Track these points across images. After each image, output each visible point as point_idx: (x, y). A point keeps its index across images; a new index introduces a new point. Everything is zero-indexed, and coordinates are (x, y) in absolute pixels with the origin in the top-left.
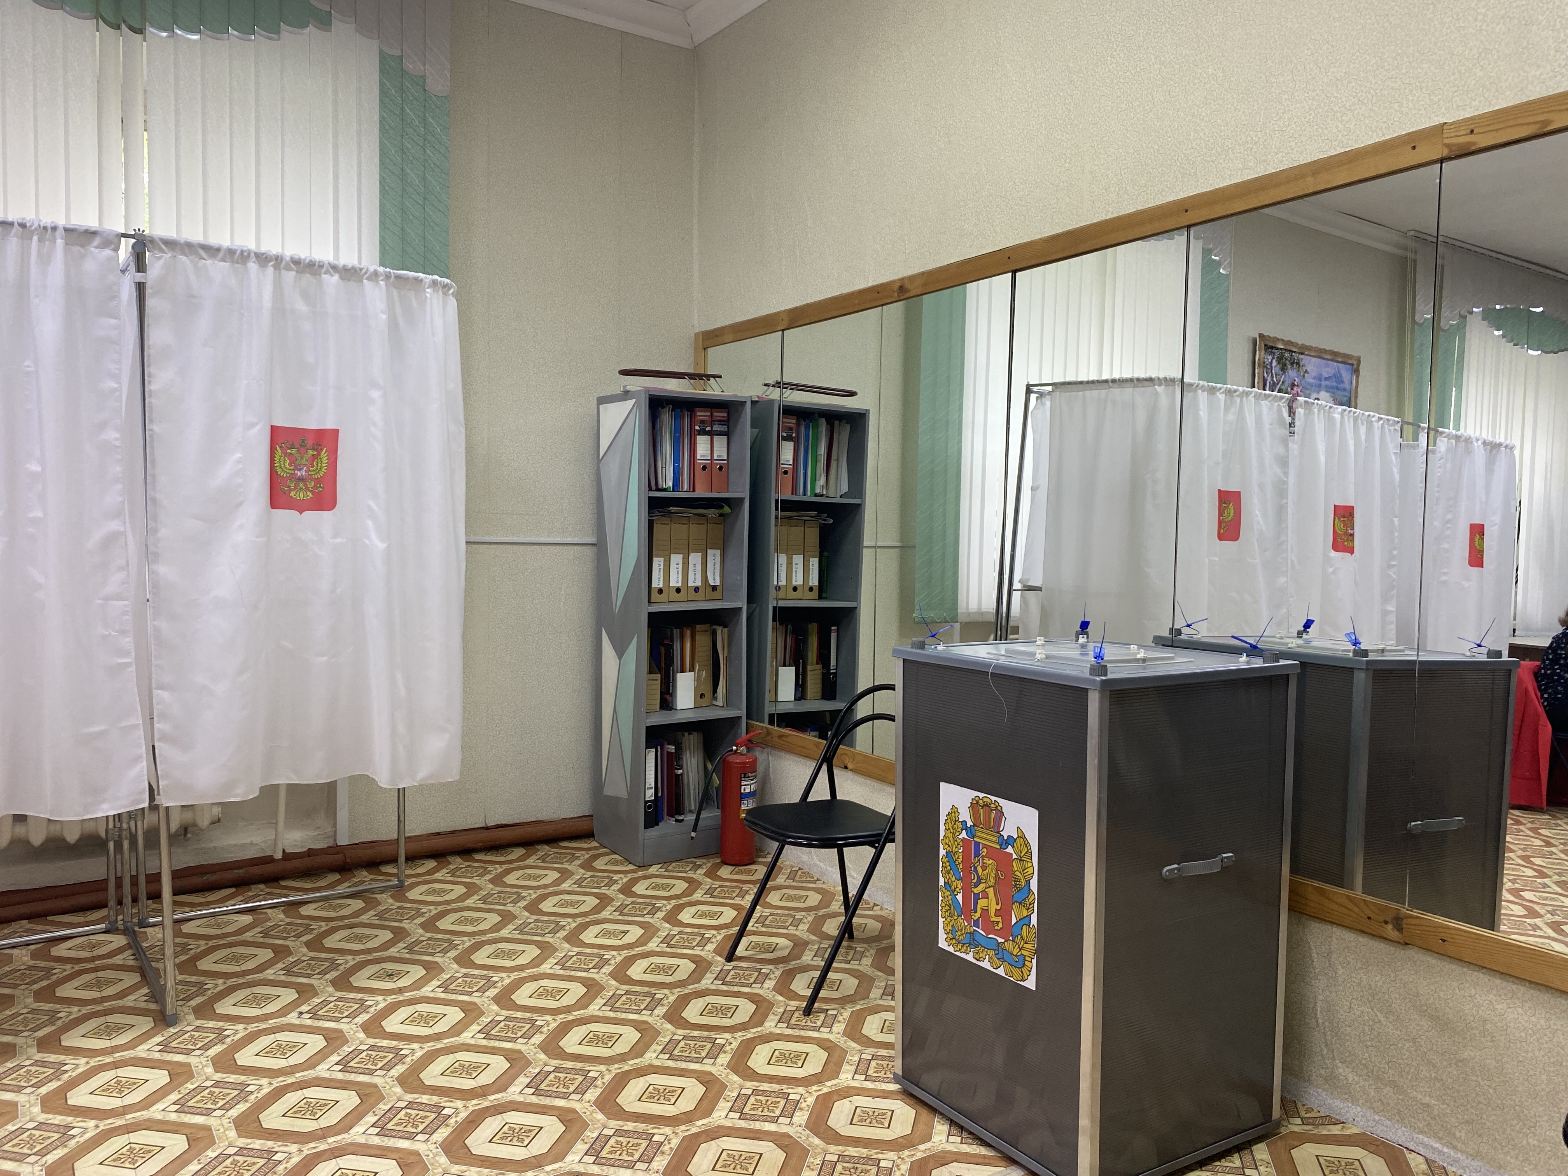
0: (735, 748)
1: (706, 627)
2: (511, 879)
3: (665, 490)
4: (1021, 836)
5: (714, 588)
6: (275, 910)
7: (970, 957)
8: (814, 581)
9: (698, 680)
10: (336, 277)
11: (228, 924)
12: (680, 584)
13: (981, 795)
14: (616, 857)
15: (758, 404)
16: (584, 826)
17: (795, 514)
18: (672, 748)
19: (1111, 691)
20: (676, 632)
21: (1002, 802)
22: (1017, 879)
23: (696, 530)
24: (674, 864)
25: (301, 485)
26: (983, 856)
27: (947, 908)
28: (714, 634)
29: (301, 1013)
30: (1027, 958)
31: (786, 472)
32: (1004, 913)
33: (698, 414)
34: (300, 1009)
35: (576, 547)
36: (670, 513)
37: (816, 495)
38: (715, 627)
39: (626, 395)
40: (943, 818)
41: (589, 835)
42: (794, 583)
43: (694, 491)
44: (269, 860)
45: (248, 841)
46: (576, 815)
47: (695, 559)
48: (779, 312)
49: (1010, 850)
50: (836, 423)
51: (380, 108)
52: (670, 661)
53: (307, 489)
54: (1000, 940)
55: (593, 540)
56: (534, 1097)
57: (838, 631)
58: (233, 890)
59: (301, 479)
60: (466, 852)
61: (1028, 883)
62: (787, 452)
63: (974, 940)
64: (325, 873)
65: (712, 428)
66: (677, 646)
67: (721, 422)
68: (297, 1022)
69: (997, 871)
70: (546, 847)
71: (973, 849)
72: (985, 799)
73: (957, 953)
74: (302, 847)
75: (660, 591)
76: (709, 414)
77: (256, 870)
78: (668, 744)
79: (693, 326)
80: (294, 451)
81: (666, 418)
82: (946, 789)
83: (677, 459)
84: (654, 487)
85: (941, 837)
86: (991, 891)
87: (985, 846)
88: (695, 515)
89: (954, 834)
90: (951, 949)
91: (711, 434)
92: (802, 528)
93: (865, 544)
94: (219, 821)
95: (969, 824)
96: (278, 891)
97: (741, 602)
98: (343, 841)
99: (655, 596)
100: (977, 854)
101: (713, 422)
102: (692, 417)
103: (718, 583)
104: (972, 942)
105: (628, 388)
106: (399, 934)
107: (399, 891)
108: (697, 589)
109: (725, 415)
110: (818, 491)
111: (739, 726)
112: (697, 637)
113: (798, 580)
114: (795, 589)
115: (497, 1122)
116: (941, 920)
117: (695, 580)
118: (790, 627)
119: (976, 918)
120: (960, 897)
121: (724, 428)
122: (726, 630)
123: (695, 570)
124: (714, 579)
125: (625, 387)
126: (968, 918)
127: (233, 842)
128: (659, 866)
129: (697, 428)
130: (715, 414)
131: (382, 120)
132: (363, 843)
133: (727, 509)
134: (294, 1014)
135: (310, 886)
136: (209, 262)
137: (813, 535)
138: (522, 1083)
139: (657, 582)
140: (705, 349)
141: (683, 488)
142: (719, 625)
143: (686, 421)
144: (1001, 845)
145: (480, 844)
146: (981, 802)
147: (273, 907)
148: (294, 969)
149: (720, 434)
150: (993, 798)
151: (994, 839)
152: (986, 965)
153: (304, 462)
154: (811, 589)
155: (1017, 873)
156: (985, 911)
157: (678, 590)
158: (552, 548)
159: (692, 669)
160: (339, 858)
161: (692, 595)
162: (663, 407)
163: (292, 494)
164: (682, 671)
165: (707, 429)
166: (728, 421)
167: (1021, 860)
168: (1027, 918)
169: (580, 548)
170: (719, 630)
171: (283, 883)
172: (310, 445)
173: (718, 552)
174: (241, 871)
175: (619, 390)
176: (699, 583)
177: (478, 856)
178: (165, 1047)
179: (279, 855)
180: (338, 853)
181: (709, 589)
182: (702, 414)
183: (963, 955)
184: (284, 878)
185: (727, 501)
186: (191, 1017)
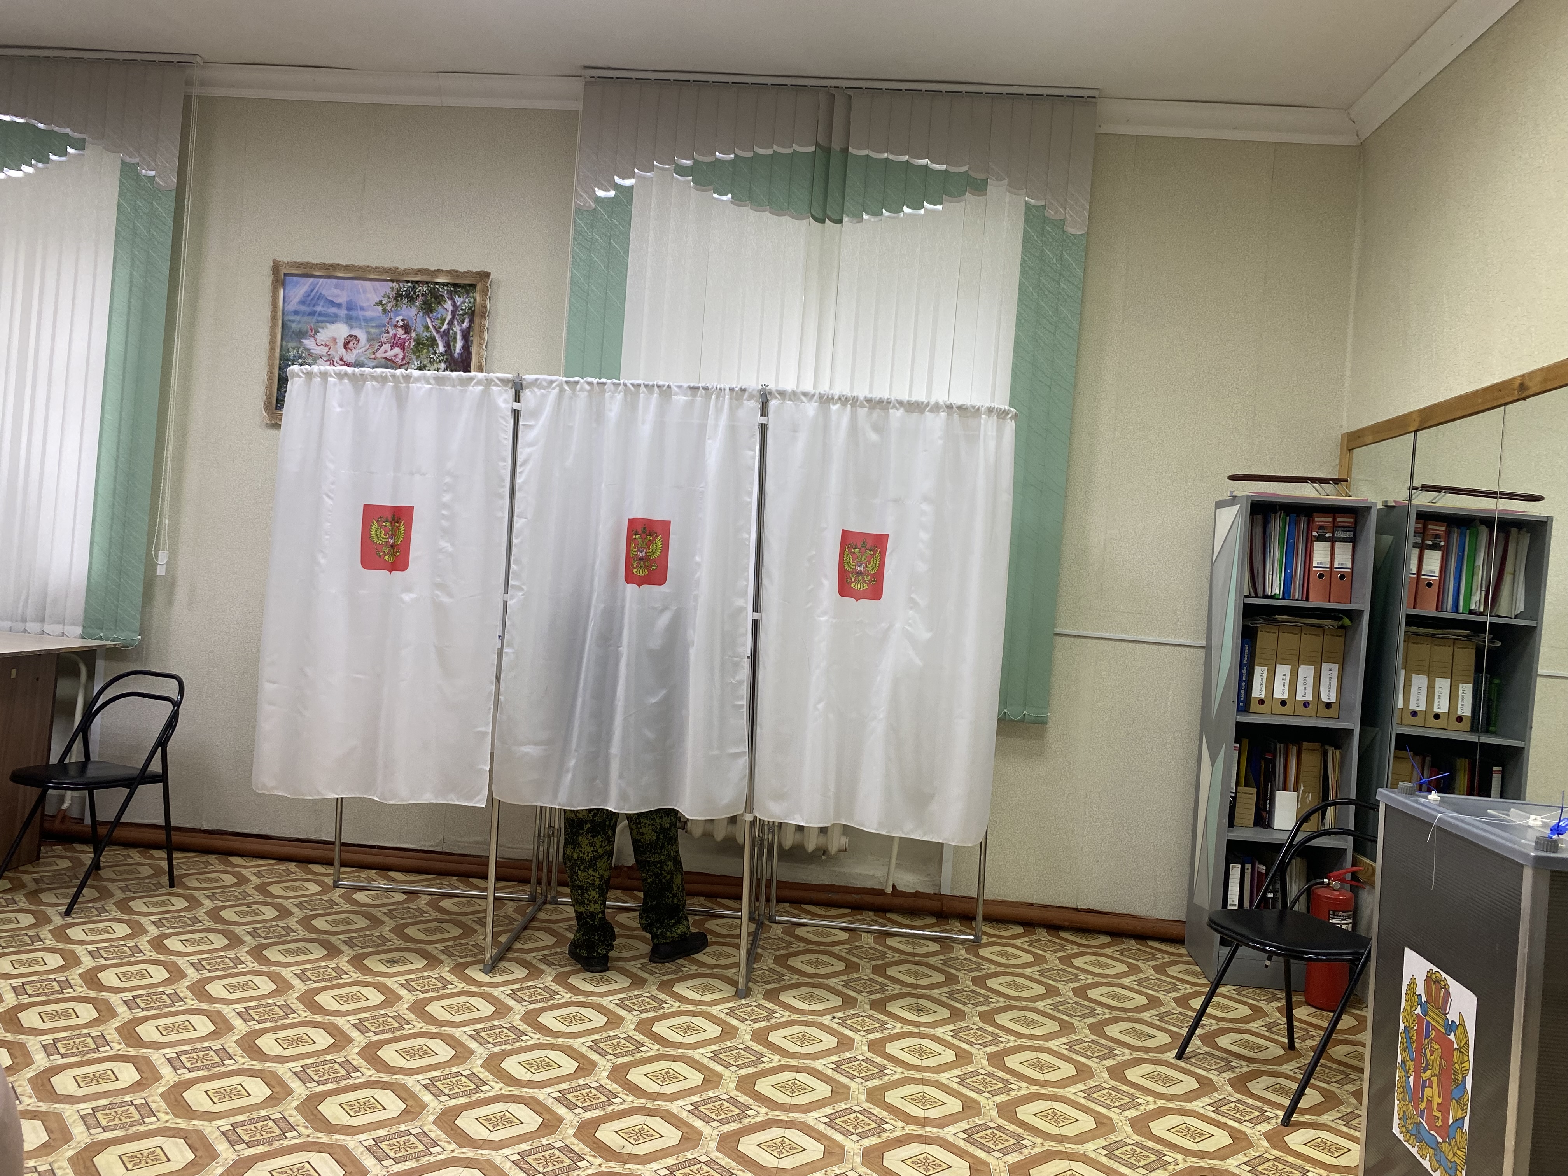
0: (1326, 881)
1: (1316, 745)
2: (1078, 962)
3: (1272, 597)
4: (1463, 1025)
5: (1328, 705)
6: (869, 935)
7: (1414, 1151)
8: (1465, 708)
9: (1301, 801)
10: (901, 410)
11: (830, 935)
12: (1286, 697)
13: (1435, 969)
14: (1197, 968)
15: (1395, 510)
16: (1175, 931)
17: (1440, 632)
18: (1263, 868)
19: (1552, 871)
20: (1280, 747)
21: (1451, 981)
22: (1456, 1073)
23: (1310, 641)
24: (1251, 990)
25: (860, 578)
26: (1432, 1039)
27: (1401, 1089)
28: (1325, 754)
29: (834, 1018)
30: (1459, 1167)
31: (1429, 585)
32: (1443, 1108)
33: (1317, 519)
34: (835, 1015)
35: (1188, 649)
36: (1276, 620)
37: (1471, 612)
38: (1327, 747)
39: (1234, 500)
40: (1404, 988)
41: (1178, 941)
42: (1436, 710)
43: (1307, 600)
44: (881, 892)
45: (871, 873)
46: (1171, 919)
47: (1306, 672)
48: (1412, 413)
49: (1452, 1037)
50: (1514, 531)
51: (1022, 252)
52: (1270, 776)
53: (864, 581)
54: (1440, 1140)
55: (1203, 643)
56: (963, 1142)
57: (1503, 773)
58: (850, 911)
59: (860, 573)
60: (1054, 928)
61: (1464, 1078)
62: (1433, 562)
63: (1419, 1133)
64: (926, 915)
65: (1333, 533)
66: (1280, 762)
67: (1345, 528)
68: (827, 1023)
69: (1441, 1058)
70: (1133, 942)
71: (1425, 1028)
72: (1437, 974)
73: (1406, 1144)
74: (913, 888)
75: (1262, 702)
76: (1330, 519)
77: (868, 899)
78: (1260, 863)
79: (1341, 427)
80: (857, 550)
81: (1277, 523)
82: (1410, 956)
83: (1290, 564)
84: (1260, 593)
85: (1402, 1010)
86: (1435, 1079)
87: (1435, 1028)
88: (1307, 625)
89: (1411, 1007)
90: (1401, 1137)
91: (1333, 541)
92: (1451, 649)
93: (1540, 672)
94: (846, 850)
95: (1424, 999)
96: (881, 921)
97: (1354, 723)
98: (946, 891)
99: (1254, 706)
100: (1427, 1037)
101: (1335, 527)
102: (1310, 523)
103: (1333, 700)
104: (1417, 1135)
105: (1235, 493)
106: (951, 979)
107: (974, 946)
108: (1306, 704)
109: (1352, 520)
110: (1473, 608)
111: (1345, 860)
112: (1303, 756)
113: (1442, 705)
114: (1437, 716)
115: (918, 1149)
116: (1397, 1102)
117: (1305, 693)
118: (1428, 759)
119: (1422, 1108)
120: (1411, 1079)
121: (1349, 535)
122: (1338, 751)
123: (1305, 684)
124: (1329, 694)
125: (1232, 492)
126: (1416, 1107)
127: (859, 872)
128: (1234, 988)
129: (1315, 534)
130: (1339, 520)
131: (1023, 262)
132: (963, 897)
133: (1347, 621)
134: (829, 1017)
135: (908, 922)
136: (808, 404)
137: (1466, 657)
138: (960, 1127)
139: (1258, 690)
140: (1350, 450)
141: (1294, 596)
142: (1332, 746)
143: (1303, 526)
144: (1446, 1030)
145: (1067, 924)
146: (1434, 976)
147: (869, 932)
148: (852, 984)
149: (1344, 540)
150: (1444, 975)
151: (1441, 1022)
152: (1426, 1164)
153: (863, 560)
154: (1460, 719)
155: (1456, 1065)
156: (1430, 1102)
157: (1283, 703)
158: (1161, 648)
159: (1296, 789)
160: (936, 905)
161: (1301, 710)
162: (1275, 513)
163: (853, 585)
164: (1285, 789)
165: (1327, 535)
166: (1355, 527)
167: (1460, 1052)
168: (1461, 1121)
169: (1192, 650)
170: (1331, 751)
171: (888, 915)
172: (868, 547)
173: (1336, 667)
174: (857, 897)
175: (1226, 496)
176: (1309, 698)
177: (1063, 934)
178: (731, 1013)
179: (889, 890)
180: (939, 900)
181: (1322, 707)
182: (1320, 520)
183: (1410, 1147)
184: (891, 911)
185: (1349, 613)
186: (760, 996)
